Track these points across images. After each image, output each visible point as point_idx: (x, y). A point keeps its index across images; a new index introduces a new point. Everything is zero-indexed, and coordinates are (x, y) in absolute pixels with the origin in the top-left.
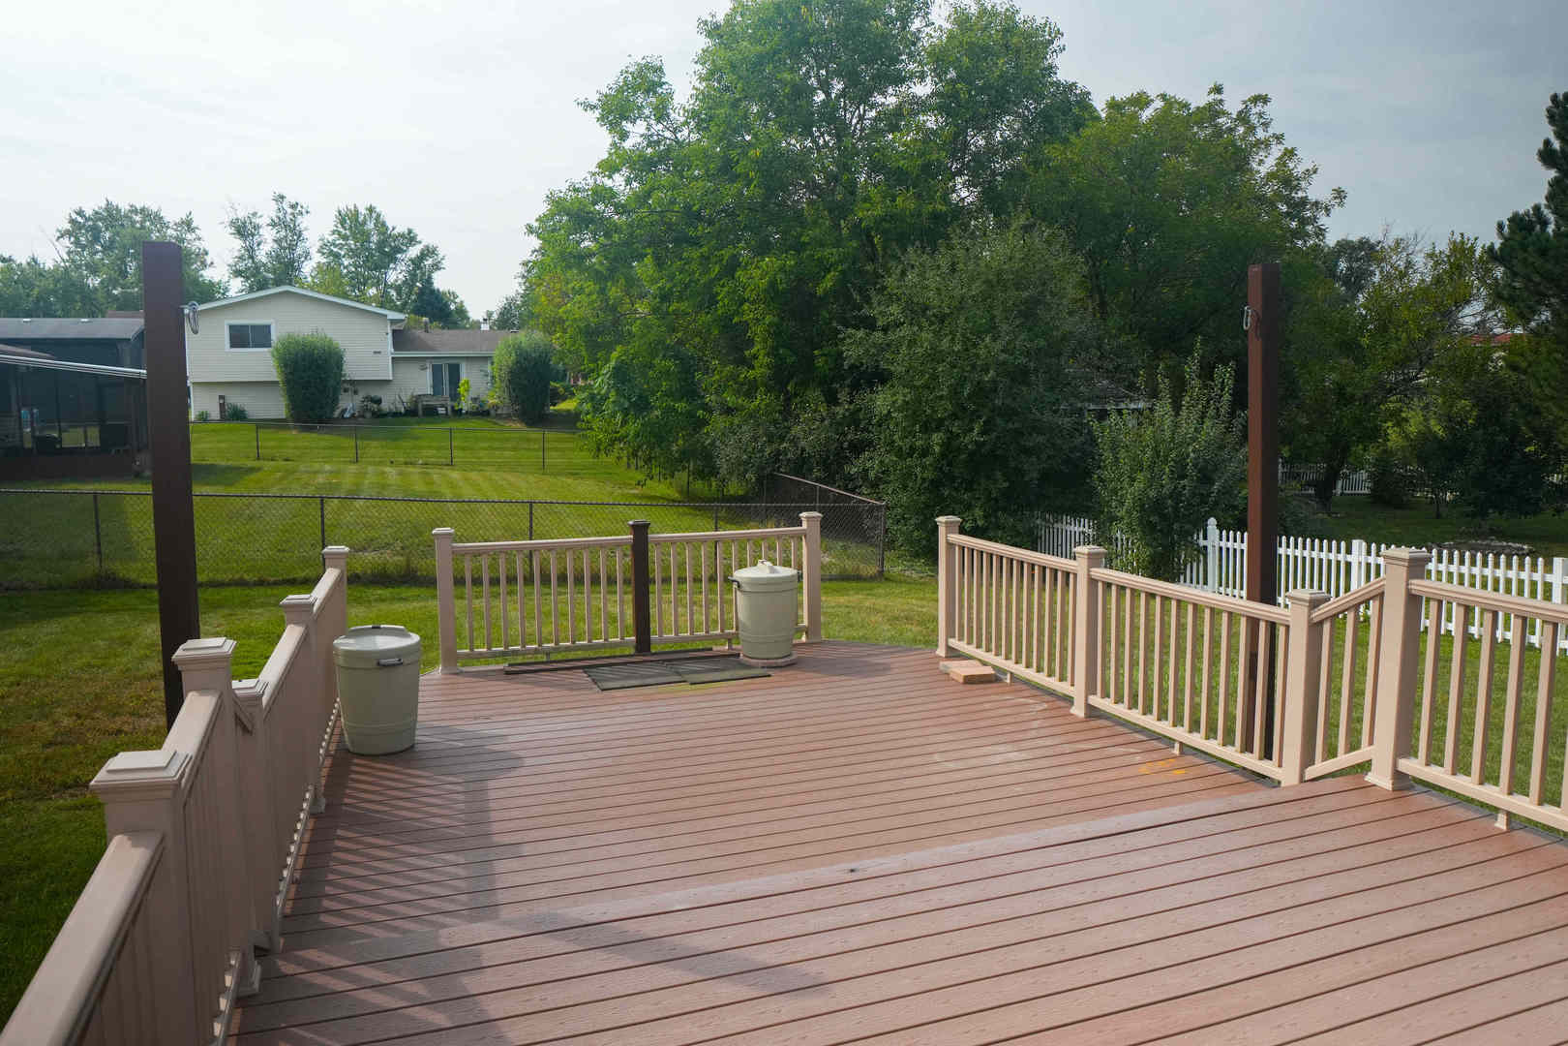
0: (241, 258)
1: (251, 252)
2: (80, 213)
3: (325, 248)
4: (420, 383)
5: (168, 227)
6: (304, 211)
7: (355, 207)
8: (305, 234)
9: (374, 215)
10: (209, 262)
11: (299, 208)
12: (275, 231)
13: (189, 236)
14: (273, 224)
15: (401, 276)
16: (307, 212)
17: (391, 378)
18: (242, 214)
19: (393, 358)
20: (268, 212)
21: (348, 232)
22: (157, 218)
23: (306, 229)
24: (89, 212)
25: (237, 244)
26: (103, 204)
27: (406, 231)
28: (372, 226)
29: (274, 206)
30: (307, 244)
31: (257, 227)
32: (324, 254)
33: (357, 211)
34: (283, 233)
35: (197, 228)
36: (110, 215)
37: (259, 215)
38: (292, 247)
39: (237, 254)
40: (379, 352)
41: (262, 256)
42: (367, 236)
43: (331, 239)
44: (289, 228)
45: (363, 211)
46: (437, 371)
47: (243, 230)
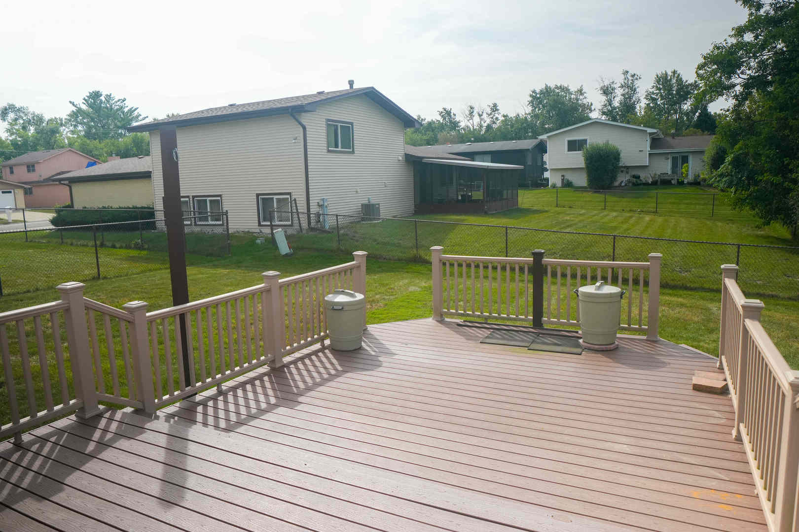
0: (605, 106)
1: (610, 102)
2: (534, 92)
3: (649, 97)
4: (665, 167)
5: (572, 94)
6: (638, 78)
7: (666, 72)
8: (638, 90)
9: (676, 75)
10: (593, 109)
11: (636, 76)
12: (622, 90)
13: (581, 97)
14: (622, 87)
15: (689, 108)
16: (640, 78)
17: (648, 164)
18: (606, 83)
19: (649, 153)
20: (620, 80)
21: (661, 87)
22: (566, 90)
23: (638, 87)
24: (538, 91)
25: (604, 98)
26: (544, 87)
27: (694, 82)
28: (675, 81)
29: (623, 77)
30: (639, 95)
31: (613, 89)
32: (647, 99)
33: (666, 74)
34: (627, 91)
35: (585, 93)
36: (547, 91)
37: (615, 83)
38: (630, 98)
39: (603, 104)
40: (642, 151)
41: (616, 103)
42: (671, 86)
43: (651, 90)
44: (630, 88)
45: (670, 73)
46: (675, 160)
47: (607, 91)
